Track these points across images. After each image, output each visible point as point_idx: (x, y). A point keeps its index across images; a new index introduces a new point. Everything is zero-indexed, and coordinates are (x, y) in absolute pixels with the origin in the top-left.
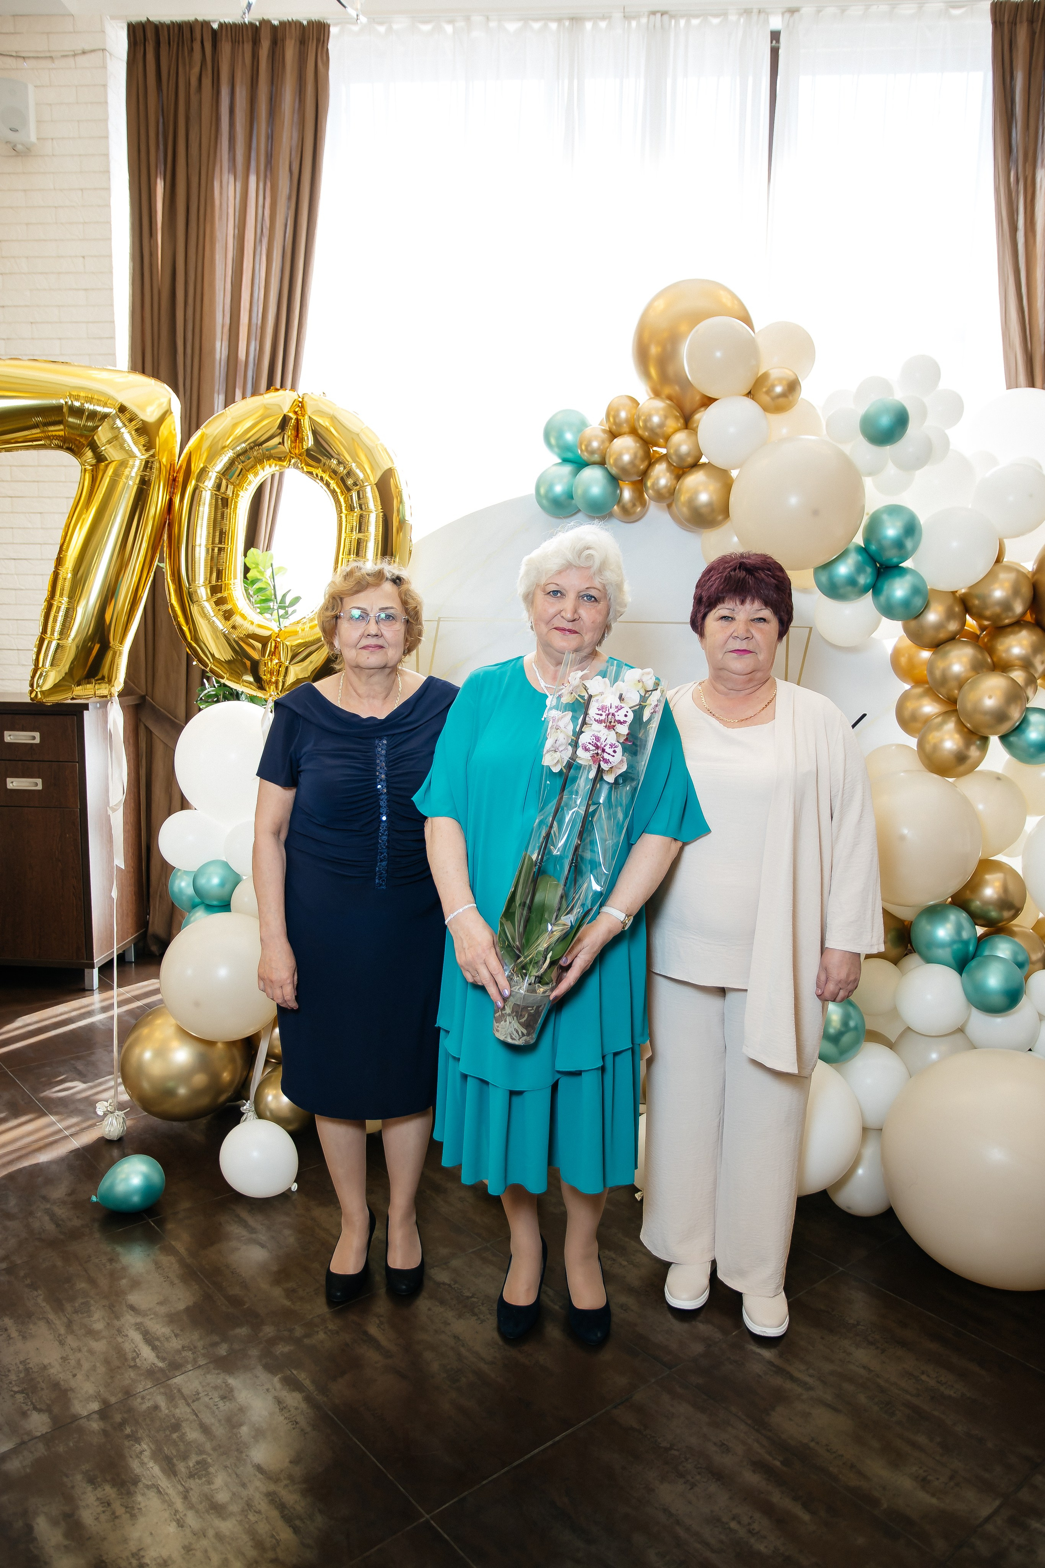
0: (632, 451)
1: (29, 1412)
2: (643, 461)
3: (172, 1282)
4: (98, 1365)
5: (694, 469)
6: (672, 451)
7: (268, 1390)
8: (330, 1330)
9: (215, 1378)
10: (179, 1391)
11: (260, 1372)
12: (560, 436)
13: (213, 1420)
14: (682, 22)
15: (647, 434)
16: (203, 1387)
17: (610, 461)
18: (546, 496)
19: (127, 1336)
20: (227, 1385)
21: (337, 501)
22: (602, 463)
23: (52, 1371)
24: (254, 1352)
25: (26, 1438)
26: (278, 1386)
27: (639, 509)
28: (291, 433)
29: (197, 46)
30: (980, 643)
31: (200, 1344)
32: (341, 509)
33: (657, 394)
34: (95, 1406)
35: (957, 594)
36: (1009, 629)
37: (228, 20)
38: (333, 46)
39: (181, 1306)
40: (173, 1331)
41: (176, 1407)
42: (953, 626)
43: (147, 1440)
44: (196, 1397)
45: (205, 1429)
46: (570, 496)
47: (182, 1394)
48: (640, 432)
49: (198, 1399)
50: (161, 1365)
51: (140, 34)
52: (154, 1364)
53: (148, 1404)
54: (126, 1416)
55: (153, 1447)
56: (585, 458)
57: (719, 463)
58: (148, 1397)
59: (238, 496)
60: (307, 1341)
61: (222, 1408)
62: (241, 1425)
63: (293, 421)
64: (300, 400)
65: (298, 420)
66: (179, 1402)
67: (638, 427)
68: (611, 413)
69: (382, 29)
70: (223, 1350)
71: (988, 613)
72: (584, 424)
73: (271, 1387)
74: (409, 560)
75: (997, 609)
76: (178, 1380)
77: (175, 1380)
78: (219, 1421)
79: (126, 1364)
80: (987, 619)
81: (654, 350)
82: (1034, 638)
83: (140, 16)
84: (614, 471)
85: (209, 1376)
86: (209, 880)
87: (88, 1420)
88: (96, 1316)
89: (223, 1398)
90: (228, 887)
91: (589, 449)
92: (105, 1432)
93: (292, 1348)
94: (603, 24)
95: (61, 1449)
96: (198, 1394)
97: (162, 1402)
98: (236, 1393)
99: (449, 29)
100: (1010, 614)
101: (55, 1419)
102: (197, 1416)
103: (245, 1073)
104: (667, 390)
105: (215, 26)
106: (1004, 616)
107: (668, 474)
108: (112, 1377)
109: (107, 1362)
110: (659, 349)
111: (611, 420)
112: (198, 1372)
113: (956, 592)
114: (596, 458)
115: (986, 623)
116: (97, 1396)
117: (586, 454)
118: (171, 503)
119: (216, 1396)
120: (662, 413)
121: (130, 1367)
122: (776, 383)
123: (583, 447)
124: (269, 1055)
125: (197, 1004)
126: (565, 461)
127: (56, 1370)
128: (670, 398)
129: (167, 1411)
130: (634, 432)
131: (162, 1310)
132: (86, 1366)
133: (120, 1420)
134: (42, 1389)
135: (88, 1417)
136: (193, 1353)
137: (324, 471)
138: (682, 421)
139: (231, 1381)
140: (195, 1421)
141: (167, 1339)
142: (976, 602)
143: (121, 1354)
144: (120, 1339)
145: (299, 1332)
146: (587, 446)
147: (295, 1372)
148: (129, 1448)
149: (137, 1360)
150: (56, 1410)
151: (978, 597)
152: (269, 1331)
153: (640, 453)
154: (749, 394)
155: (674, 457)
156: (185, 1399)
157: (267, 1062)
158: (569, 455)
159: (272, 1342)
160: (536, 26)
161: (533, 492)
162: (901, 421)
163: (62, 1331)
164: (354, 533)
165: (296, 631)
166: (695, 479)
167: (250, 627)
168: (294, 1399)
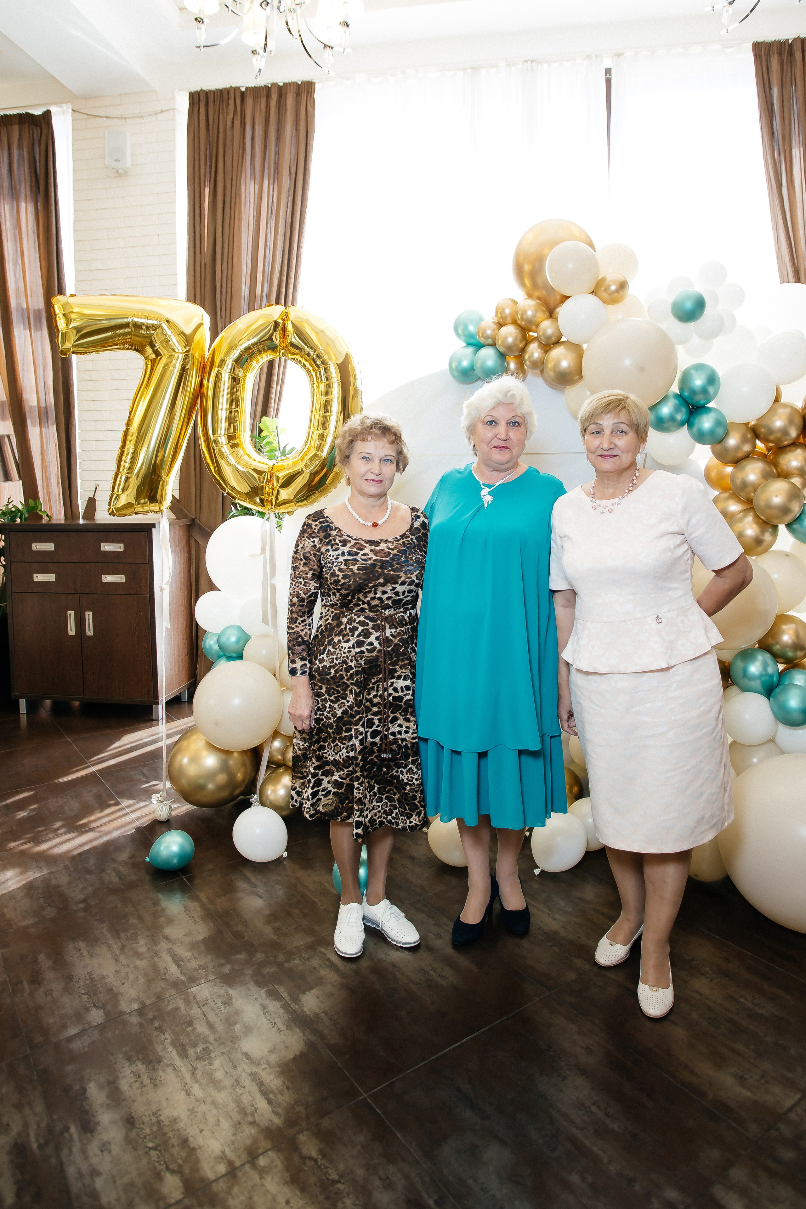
0: (513, 335)
1: (90, 1009)
2: (521, 342)
3: (195, 920)
4: (140, 977)
5: (557, 345)
6: (540, 334)
7: (256, 999)
8: (303, 958)
9: (220, 989)
10: (194, 997)
11: (251, 985)
12: (465, 328)
13: (216, 1019)
14: (545, 66)
15: (523, 323)
16: (211, 995)
17: (499, 342)
18: (456, 369)
19: (161, 957)
20: (228, 995)
21: (311, 376)
22: (493, 345)
23: (109, 980)
24: (249, 972)
25: (87, 1026)
26: (264, 996)
28: (279, 333)
30: (768, 459)
31: (211, 965)
32: (313, 382)
33: (530, 296)
34: (136, 1006)
35: (749, 425)
36: (788, 449)
39: (200, 938)
40: (193, 955)
41: (191, 1009)
42: (747, 448)
43: (169, 1031)
44: (206, 1002)
45: (210, 1026)
46: (473, 370)
47: (196, 1000)
48: (518, 322)
49: (207, 1004)
50: (183, 978)
51: (196, 98)
52: (178, 978)
53: (171, 1007)
54: (156, 1014)
55: (173, 1037)
56: (482, 342)
57: (575, 340)
58: (173, 1001)
59: (244, 376)
60: (286, 965)
61: (223, 1011)
62: (236, 1023)
63: (280, 324)
64: (287, 311)
65: (284, 324)
66: (193, 1005)
67: (517, 319)
68: (499, 311)
70: (227, 969)
71: (772, 437)
72: (481, 319)
73: (258, 997)
75: (779, 435)
76: (195, 989)
77: (192, 990)
78: (221, 1020)
79: (159, 977)
80: (772, 442)
81: (527, 268)
83: (196, 88)
84: (501, 349)
85: (215, 988)
86: (228, 639)
87: (130, 1016)
88: (142, 941)
89: (224, 1003)
90: (241, 643)
91: (484, 336)
92: (141, 1025)
93: (275, 969)
94: (492, 70)
95: (110, 1035)
96: (207, 1000)
97: (182, 1005)
98: (234, 1000)
100: (787, 437)
101: (107, 1014)
102: (205, 1016)
103: (253, 774)
104: (537, 293)
105: (243, 89)
106: (783, 439)
107: (539, 350)
108: (149, 986)
109: (146, 975)
110: (531, 267)
111: (499, 315)
112: (208, 984)
113: (747, 423)
114: (490, 341)
115: (771, 445)
116: (138, 999)
117: (482, 339)
118: (202, 384)
119: (219, 1001)
120: (532, 308)
121: (162, 979)
122: (610, 283)
123: (480, 335)
124: (269, 762)
125: (217, 724)
126: (469, 345)
127: (111, 980)
128: (539, 299)
129: (184, 1012)
130: (514, 322)
131: (187, 940)
132: (132, 977)
133: (152, 1017)
134: (100, 993)
135: (130, 1014)
136: (206, 971)
137: (301, 356)
138: (548, 313)
139: (231, 992)
140: (203, 1019)
141: (188, 960)
142: (763, 431)
143: (155, 969)
144: (156, 960)
145: (281, 958)
146: (482, 334)
147: (276, 986)
148: (157, 1037)
149: (167, 975)
150: (109, 1007)
151: (763, 427)
152: (259, 956)
153: (519, 336)
154: (594, 293)
155: (542, 338)
156: (198, 1004)
157: (268, 767)
158: (473, 342)
159: (262, 965)
160: (449, 74)
161: (447, 367)
162: (700, 304)
163: (117, 952)
164: (323, 397)
165: (284, 466)
166: (557, 352)
167: (253, 463)
168: (274, 1006)
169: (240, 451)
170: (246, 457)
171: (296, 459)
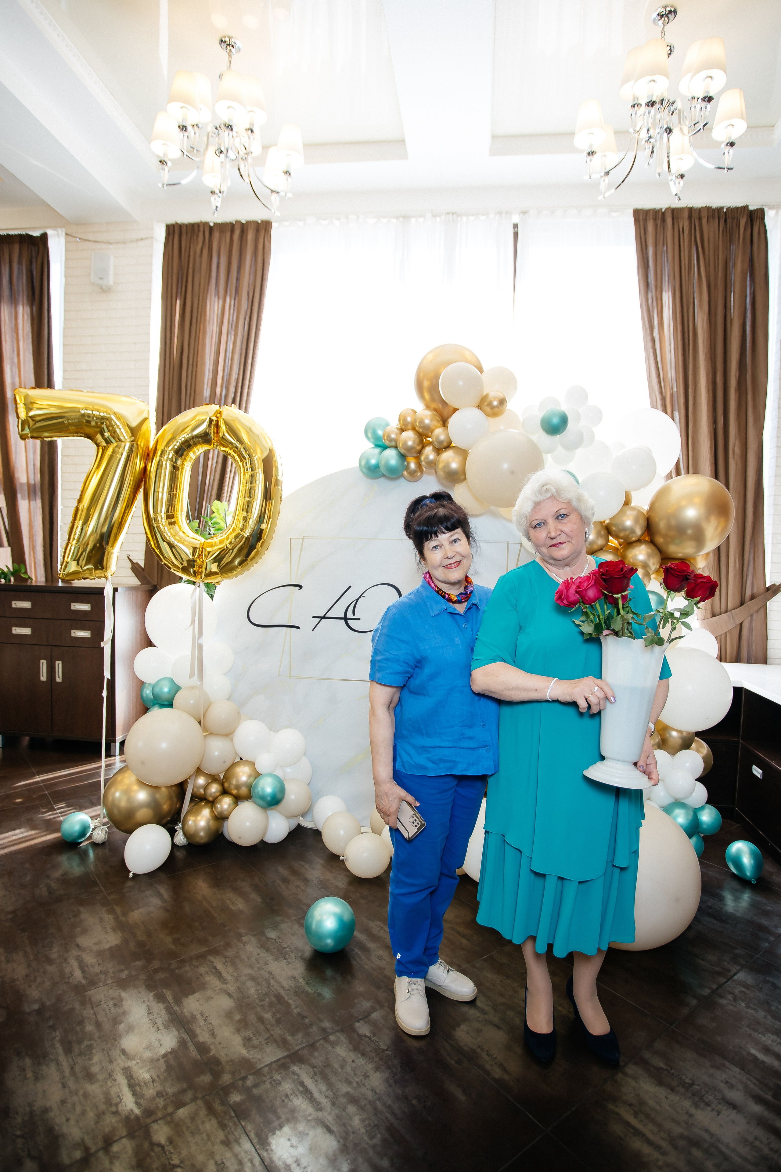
0: (412, 439)
2: (418, 445)
3: (107, 931)
4: (46, 980)
5: (447, 449)
6: (434, 439)
8: (193, 965)
9: (114, 992)
10: (90, 999)
11: (143, 989)
12: (374, 433)
13: (105, 1019)
14: (465, 218)
15: (421, 430)
16: (105, 997)
17: (400, 445)
18: (366, 466)
19: (69, 963)
20: (120, 996)
21: (238, 466)
22: (396, 447)
23: (18, 983)
24: (143, 977)
26: (152, 999)
27: (419, 474)
28: (214, 428)
29: (201, 235)
30: (619, 553)
31: (111, 971)
33: (428, 407)
34: (36, 1006)
35: (604, 524)
36: (635, 544)
37: (219, 221)
38: (273, 233)
39: (108, 946)
40: (97, 961)
41: (85, 1009)
42: (600, 542)
43: (60, 1029)
45: (98, 1024)
46: (377, 467)
47: (92, 1001)
48: (417, 429)
49: (99, 1005)
50: (84, 982)
51: (171, 229)
52: (80, 982)
53: (69, 1007)
54: (53, 1014)
55: (63, 1035)
56: (387, 444)
57: (462, 445)
58: (71, 1002)
59: (183, 464)
60: (177, 971)
61: (113, 1011)
62: (121, 1022)
63: (214, 421)
64: (221, 410)
65: (217, 421)
66: (88, 1006)
67: (416, 426)
68: (402, 419)
69: (301, 224)
70: (124, 975)
71: (622, 535)
72: (387, 425)
73: (146, 1000)
74: (281, 501)
75: (627, 533)
76: (92, 992)
77: (89, 992)
78: (108, 1020)
79: (63, 980)
80: (622, 538)
81: (426, 384)
82: (649, 551)
83: (172, 221)
84: (402, 451)
85: (111, 991)
86: (161, 689)
87: (30, 1015)
88: (55, 949)
89: (115, 1005)
90: (172, 693)
91: (389, 439)
92: (37, 1023)
93: (167, 975)
94: (421, 220)
96: (101, 1002)
97: (78, 1006)
98: (124, 1003)
99: (337, 223)
100: (634, 535)
101: (9, 1014)
102: (96, 1016)
103: (178, 807)
104: (434, 406)
105: (212, 224)
106: (630, 536)
107: (433, 453)
108: (52, 989)
109: (52, 979)
110: (429, 383)
111: (402, 422)
112: (106, 987)
113: (604, 522)
114: (393, 444)
115: (621, 541)
116: (40, 1000)
117: (387, 442)
118: (145, 468)
119: (111, 1003)
120: (429, 417)
121: (66, 983)
122: (492, 399)
123: (385, 438)
124: (192, 796)
126: (377, 446)
127: (20, 983)
128: (435, 410)
129: (78, 1012)
130: (414, 429)
131: (96, 948)
132: (39, 980)
133: (48, 1017)
135: (30, 1013)
136: (105, 976)
137: (230, 449)
138: (441, 422)
139: (123, 994)
140: (93, 1019)
141: (93, 966)
142: (614, 529)
143: (63, 975)
144: (64, 965)
145: (174, 965)
146: (387, 437)
147: (164, 991)
148: (48, 1034)
149: (71, 979)
151: (615, 525)
152: (156, 964)
153: (417, 440)
154: (479, 407)
155: (436, 443)
156: (92, 1005)
157: (191, 800)
158: (380, 443)
159: (156, 971)
160: (385, 221)
161: (358, 465)
162: (564, 420)
163: (32, 958)
164: (248, 484)
165: (212, 542)
166: (447, 455)
167: (187, 538)
168: (159, 1008)
169: (176, 527)
170: (181, 534)
171: (223, 538)
